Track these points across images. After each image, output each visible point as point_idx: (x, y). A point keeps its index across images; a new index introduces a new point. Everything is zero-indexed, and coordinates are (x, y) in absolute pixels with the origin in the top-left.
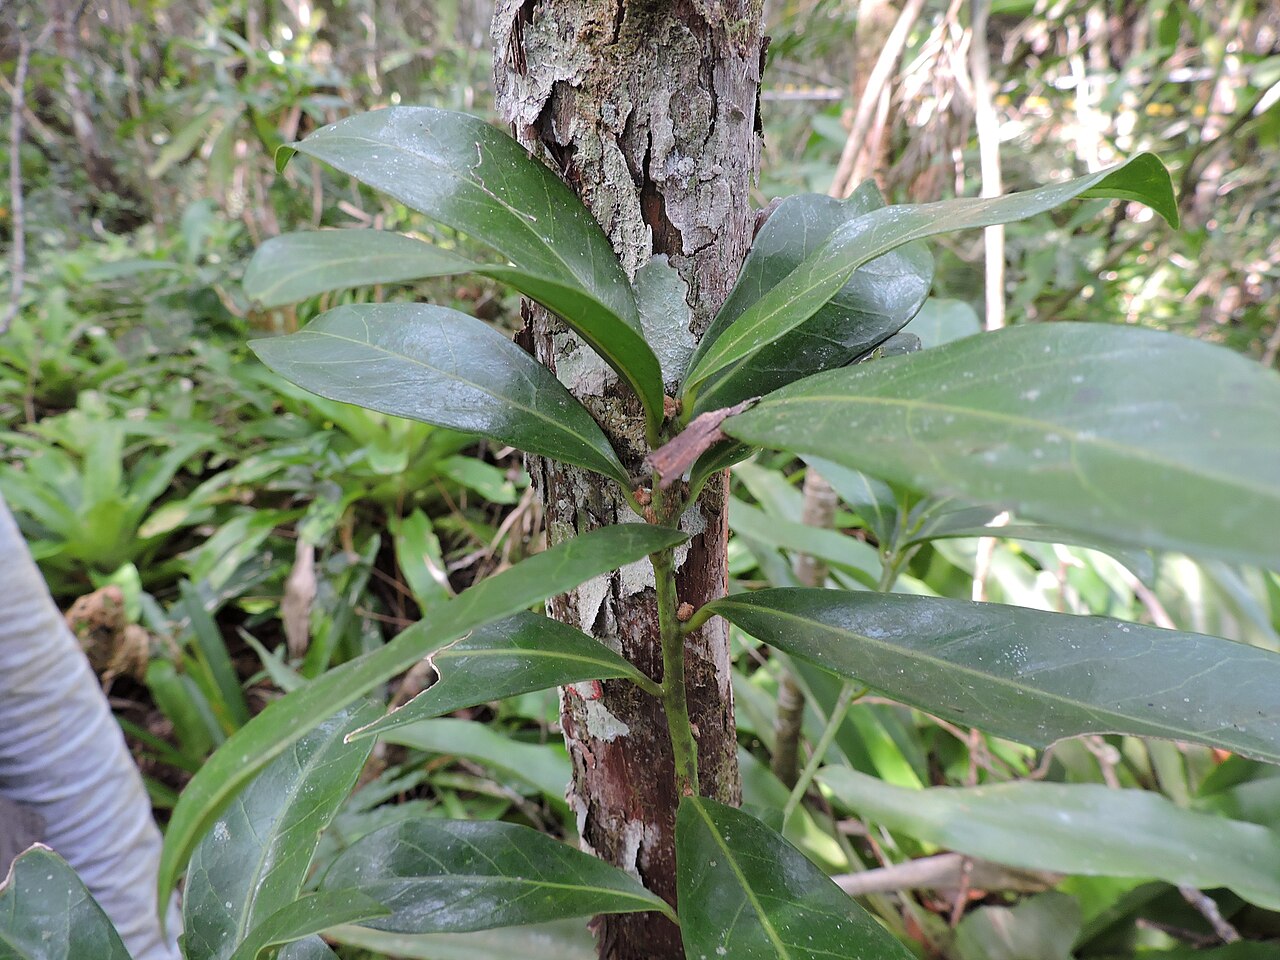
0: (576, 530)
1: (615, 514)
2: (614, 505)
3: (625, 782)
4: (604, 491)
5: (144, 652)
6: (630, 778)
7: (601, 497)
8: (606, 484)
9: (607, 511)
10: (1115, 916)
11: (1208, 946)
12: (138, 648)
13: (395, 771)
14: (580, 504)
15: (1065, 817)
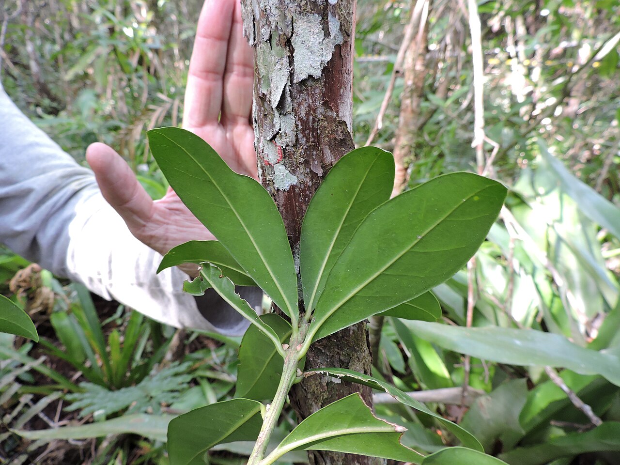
0: (271, 46)
1: (292, 26)
2: (292, 21)
3: (295, 217)
4: (287, 12)
5: (51, 301)
6: (297, 213)
7: (285, 17)
8: (288, 7)
9: (287, 26)
10: (539, 420)
11: (587, 430)
12: (48, 299)
13: (177, 363)
14: (273, 27)
15: (518, 342)
